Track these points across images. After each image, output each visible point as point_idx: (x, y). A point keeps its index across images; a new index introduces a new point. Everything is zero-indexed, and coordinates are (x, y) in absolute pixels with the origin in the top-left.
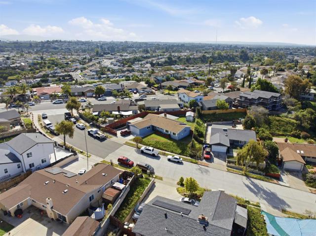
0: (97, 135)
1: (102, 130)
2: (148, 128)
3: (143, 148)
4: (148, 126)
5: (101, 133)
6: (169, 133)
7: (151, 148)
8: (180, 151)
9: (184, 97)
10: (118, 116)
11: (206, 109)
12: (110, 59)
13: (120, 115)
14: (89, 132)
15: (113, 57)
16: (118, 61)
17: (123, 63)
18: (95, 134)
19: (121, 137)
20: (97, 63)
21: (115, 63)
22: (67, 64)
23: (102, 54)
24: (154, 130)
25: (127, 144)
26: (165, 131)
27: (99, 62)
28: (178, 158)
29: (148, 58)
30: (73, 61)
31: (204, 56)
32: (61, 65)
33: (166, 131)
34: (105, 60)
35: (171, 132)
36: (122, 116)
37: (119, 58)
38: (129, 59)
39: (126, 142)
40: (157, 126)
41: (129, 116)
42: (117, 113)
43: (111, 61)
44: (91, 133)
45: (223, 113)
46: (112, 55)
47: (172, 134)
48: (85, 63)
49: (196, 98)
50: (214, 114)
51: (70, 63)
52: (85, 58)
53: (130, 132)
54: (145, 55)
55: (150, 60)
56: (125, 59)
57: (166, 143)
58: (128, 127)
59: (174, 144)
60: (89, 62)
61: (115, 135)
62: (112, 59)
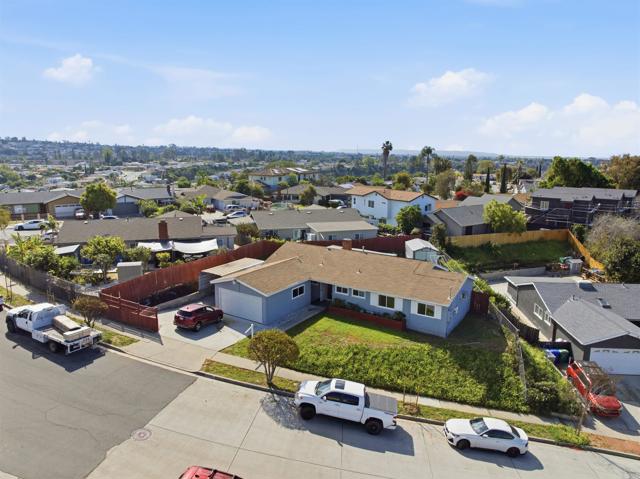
0: (53, 335)
1: (79, 310)
2: (295, 293)
3: (308, 388)
4: (294, 284)
5: (71, 324)
6: (399, 306)
7: (354, 388)
8: (480, 390)
9: (371, 204)
10: (160, 256)
11: (461, 232)
12: (137, 170)
13: (170, 251)
14: (10, 321)
15: (144, 165)
16: (157, 173)
17: (167, 177)
18: (43, 328)
19: (179, 337)
20: (107, 177)
21: (149, 176)
22: (32, 178)
23: (119, 160)
24: (323, 301)
25: (211, 370)
26: (374, 302)
27: (112, 175)
28: (505, 427)
29: (225, 169)
30: (48, 174)
31: (339, 166)
32: (14, 179)
33: (382, 300)
34: (125, 173)
35: (407, 303)
36: (178, 255)
37: (158, 167)
38: (182, 169)
39: (209, 363)
40: (336, 283)
41: (205, 254)
42: (157, 247)
43: (139, 174)
44: (21, 323)
45: (509, 245)
46: (141, 162)
47: (414, 310)
48: (77, 177)
49: (415, 203)
50: (486, 248)
51: (38, 176)
52: (80, 168)
53: (220, 313)
54: (217, 164)
55: (229, 173)
56: (173, 170)
57: (402, 356)
58: (209, 294)
59: (440, 353)
60: (86, 175)
61: (151, 329)
62: (142, 169)
